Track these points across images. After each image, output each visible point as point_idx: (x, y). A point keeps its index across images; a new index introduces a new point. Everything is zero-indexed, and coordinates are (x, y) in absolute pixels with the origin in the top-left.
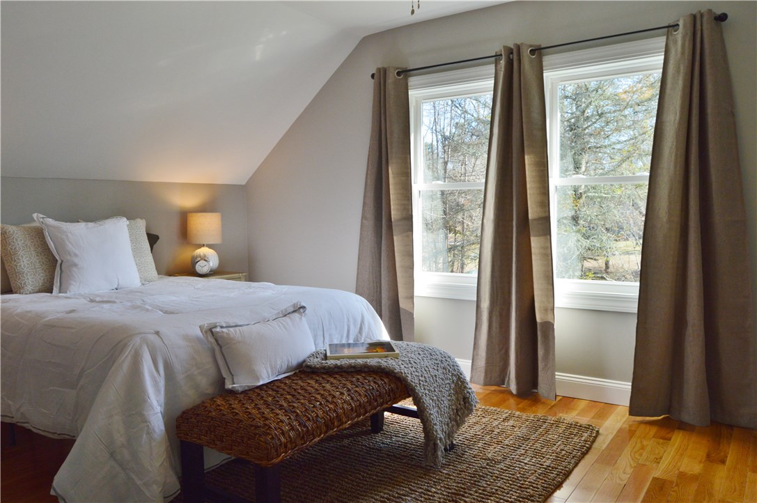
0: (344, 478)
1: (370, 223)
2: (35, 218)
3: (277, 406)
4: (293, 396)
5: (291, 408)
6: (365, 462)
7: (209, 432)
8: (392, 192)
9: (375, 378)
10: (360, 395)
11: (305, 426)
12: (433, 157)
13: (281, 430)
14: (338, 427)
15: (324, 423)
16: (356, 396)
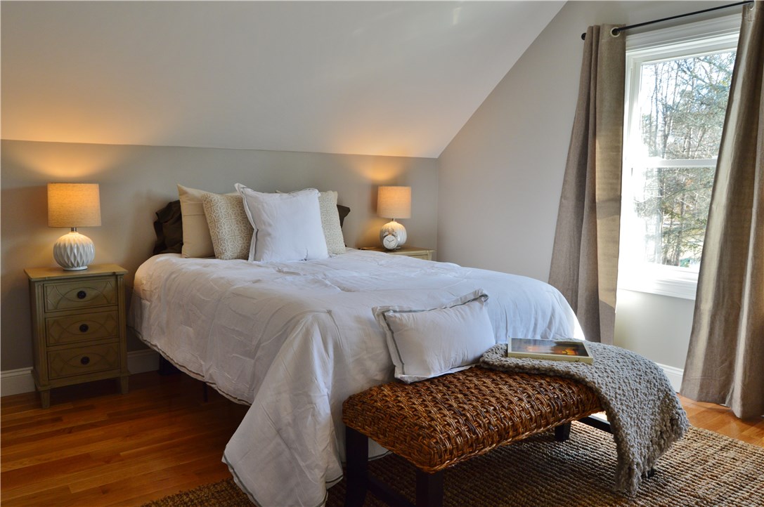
0: (518, 489)
1: (571, 203)
2: (237, 189)
3: (446, 406)
4: (465, 395)
5: (461, 409)
6: (545, 474)
7: (373, 423)
8: (598, 169)
9: (561, 386)
10: (542, 403)
11: (475, 433)
12: (650, 130)
13: (448, 434)
14: (513, 437)
15: (497, 431)
16: (537, 404)
